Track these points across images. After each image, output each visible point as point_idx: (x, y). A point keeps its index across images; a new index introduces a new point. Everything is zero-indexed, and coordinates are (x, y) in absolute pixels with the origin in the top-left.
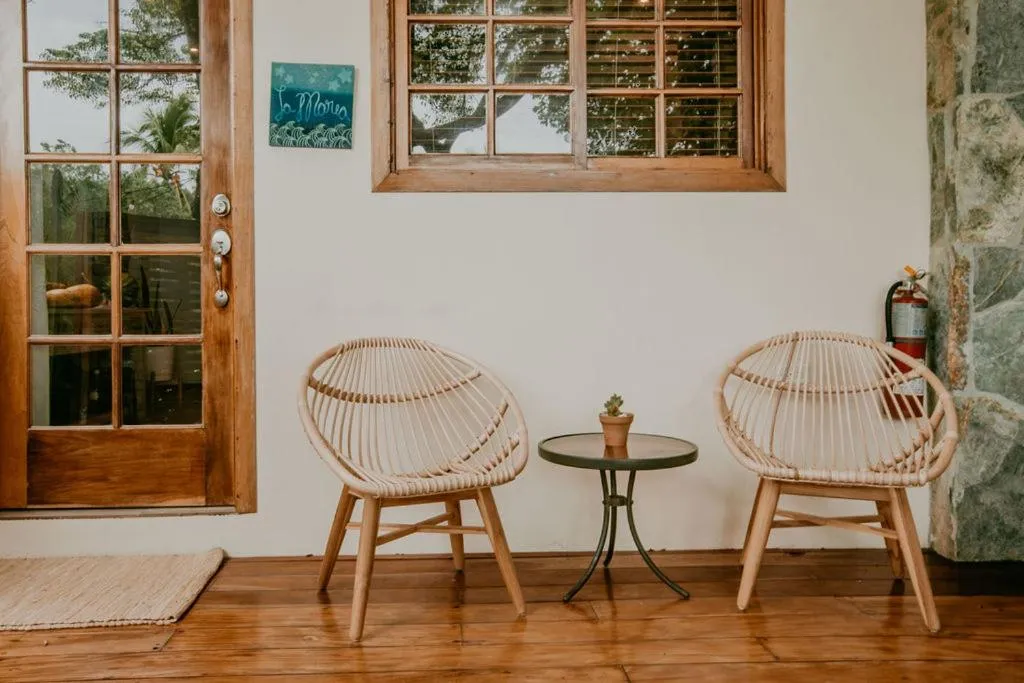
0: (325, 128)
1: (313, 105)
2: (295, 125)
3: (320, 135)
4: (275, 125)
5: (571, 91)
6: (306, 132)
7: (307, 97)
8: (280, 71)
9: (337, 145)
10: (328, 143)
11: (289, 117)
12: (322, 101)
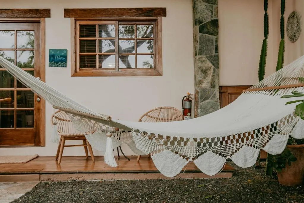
1: (58, 58)
2: (54, 62)
3: (60, 64)
4: (50, 62)
6: (57, 64)
7: (57, 56)
8: (51, 51)
9: (63, 67)
10: (61, 66)
11: (53, 60)
12: (60, 57)
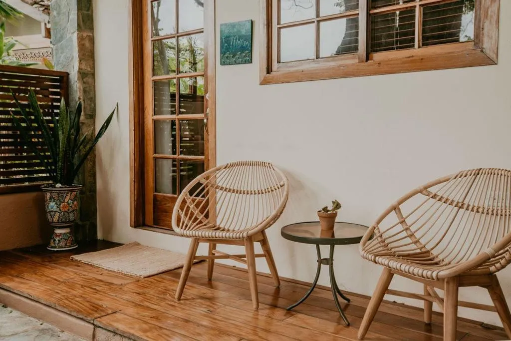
0: (240, 54)
1: (236, 42)
2: (229, 54)
3: (239, 58)
4: (222, 55)
5: (358, 14)
6: (233, 57)
7: (233, 39)
8: (223, 27)
9: (245, 63)
10: (242, 61)
11: (228, 49)
12: (239, 40)
